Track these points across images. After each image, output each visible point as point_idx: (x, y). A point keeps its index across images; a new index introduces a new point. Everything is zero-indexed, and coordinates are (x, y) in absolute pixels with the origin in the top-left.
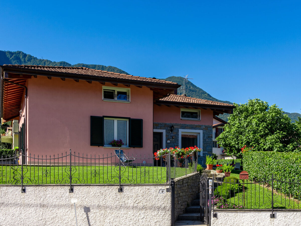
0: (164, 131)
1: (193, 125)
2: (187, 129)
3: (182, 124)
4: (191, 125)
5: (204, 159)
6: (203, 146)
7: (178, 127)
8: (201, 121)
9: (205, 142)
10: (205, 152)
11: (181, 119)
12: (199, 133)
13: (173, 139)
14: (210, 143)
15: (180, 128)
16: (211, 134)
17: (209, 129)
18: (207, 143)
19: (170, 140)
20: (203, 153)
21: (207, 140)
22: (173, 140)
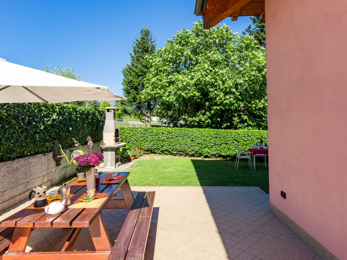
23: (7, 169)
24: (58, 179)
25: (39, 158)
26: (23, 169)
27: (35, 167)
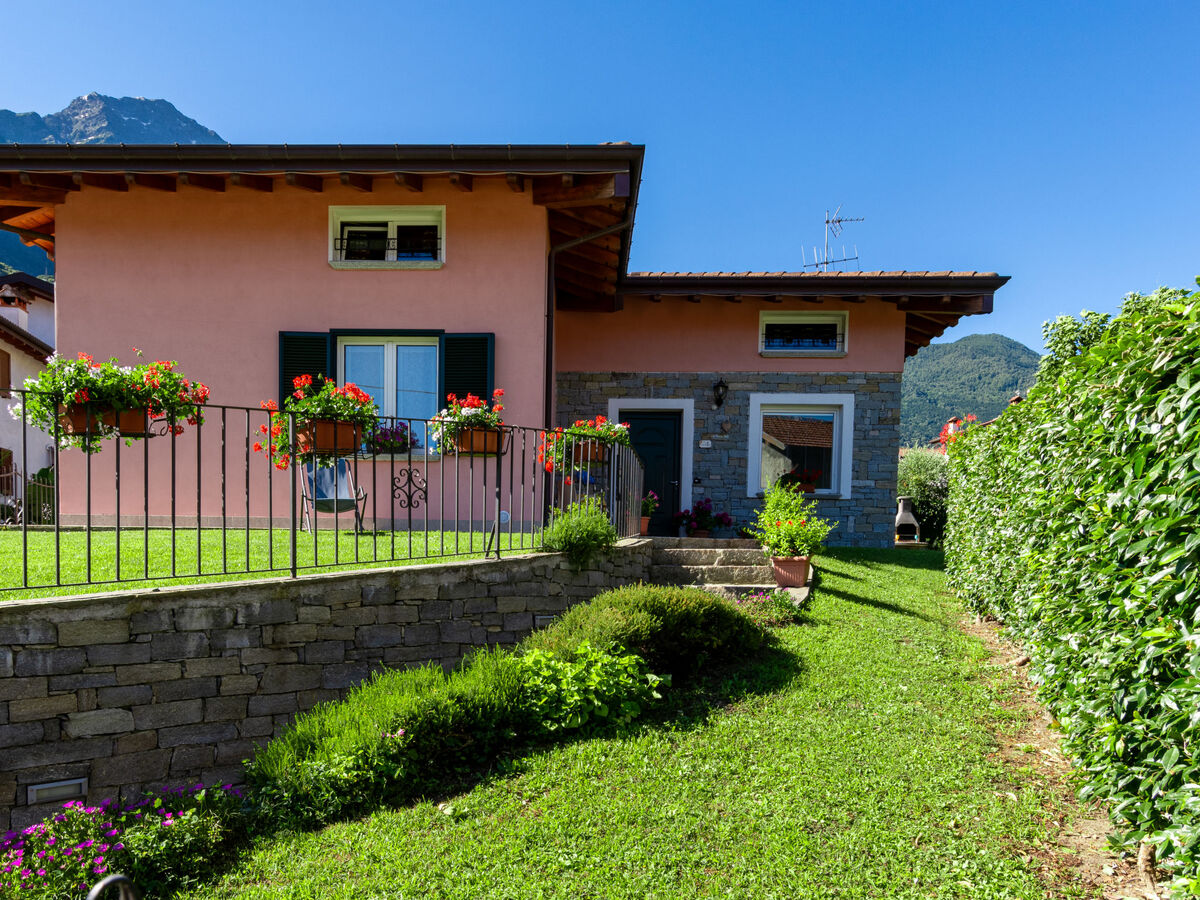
0: (688, 406)
1: (813, 376)
2: (786, 391)
3: (764, 375)
4: (805, 376)
5: (857, 509)
6: (854, 459)
7: (749, 386)
8: (846, 356)
9: (863, 443)
10: (862, 483)
11: (761, 355)
12: (840, 407)
13: (726, 433)
14: (884, 444)
15: (758, 391)
16: (892, 410)
17: (884, 387)
18: (875, 447)
19: (710, 439)
20: (853, 487)
21: (872, 433)
22: (726, 437)
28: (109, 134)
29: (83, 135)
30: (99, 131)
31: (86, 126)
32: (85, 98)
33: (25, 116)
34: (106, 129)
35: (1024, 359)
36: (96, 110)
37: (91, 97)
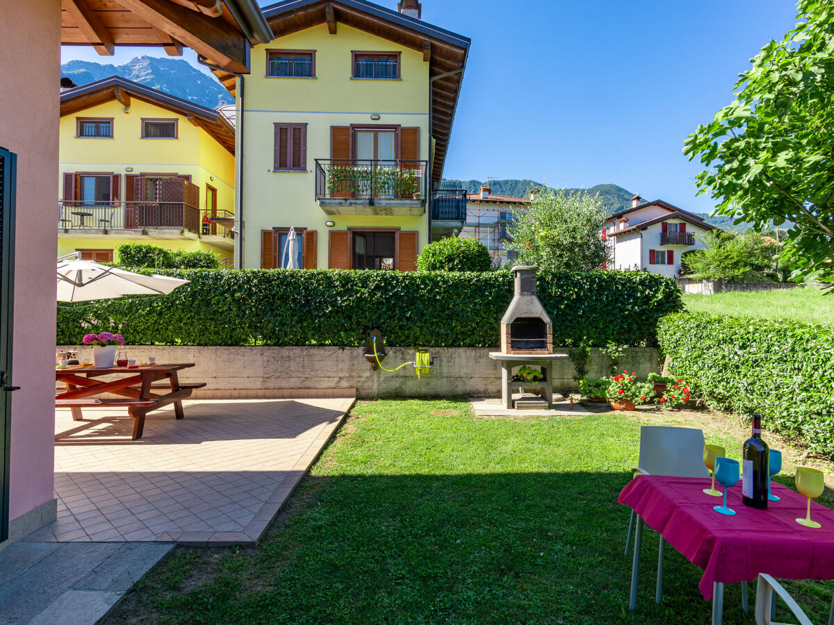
23: (272, 355)
24: (376, 391)
25: (332, 352)
26: (298, 360)
27: (321, 362)
28: (152, 77)
29: (138, 77)
30: (147, 75)
31: (140, 72)
32: (140, 58)
33: (106, 66)
34: (151, 73)
35: (626, 196)
36: (145, 64)
37: (142, 57)
